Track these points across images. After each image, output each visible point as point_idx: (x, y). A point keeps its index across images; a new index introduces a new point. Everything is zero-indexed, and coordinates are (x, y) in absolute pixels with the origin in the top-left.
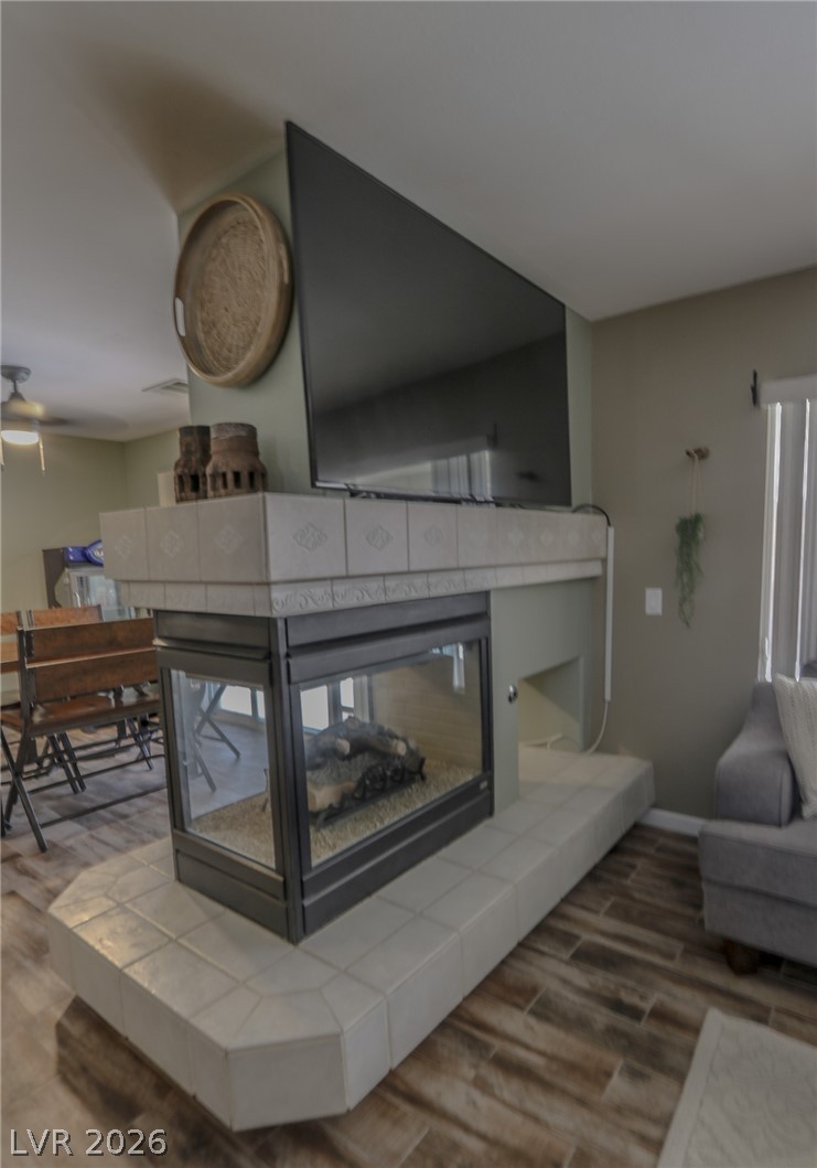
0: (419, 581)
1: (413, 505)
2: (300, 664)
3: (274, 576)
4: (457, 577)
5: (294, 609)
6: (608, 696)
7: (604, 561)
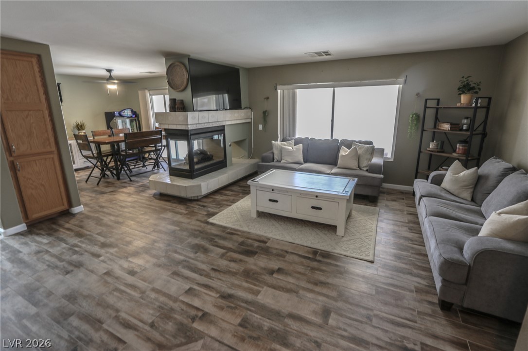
0: (210, 124)
1: (209, 112)
2: (192, 137)
3: (189, 124)
4: (218, 123)
5: (191, 128)
6: (253, 146)
7: (251, 119)
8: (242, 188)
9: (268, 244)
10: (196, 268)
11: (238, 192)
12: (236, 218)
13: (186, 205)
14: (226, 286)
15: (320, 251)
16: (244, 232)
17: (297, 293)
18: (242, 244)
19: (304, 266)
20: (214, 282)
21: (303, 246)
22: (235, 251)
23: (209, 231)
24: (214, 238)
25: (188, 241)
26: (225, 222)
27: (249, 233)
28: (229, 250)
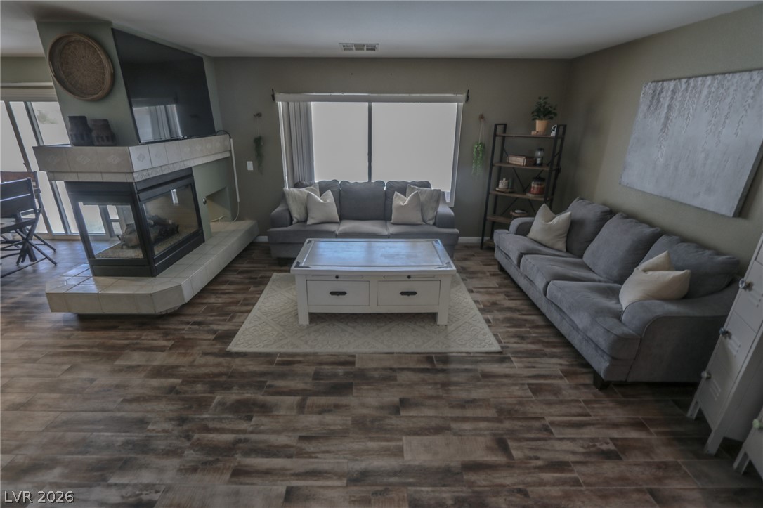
2: (142, 196)
3: (134, 170)
5: (139, 179)
6: (238, 201)
7: (230, 151)
8: (245, 275)
9: (357, 365)
10: (271, 446)
11: (241, 283)
12: (276, 333)
13: (159, 329)
14: (346, 460)
15: (434, 355)
16: (305, 355)
17: (449, 429)
18: (317, 376)
19: (429, 384)
20: (321, 460)
21: (407, 353)
22: (316, 394)
23: (243, 369)
24: (262, 379)
25: (216, 401)
26: (262, 345)
27: (315, 354)
28: (305, 393)
